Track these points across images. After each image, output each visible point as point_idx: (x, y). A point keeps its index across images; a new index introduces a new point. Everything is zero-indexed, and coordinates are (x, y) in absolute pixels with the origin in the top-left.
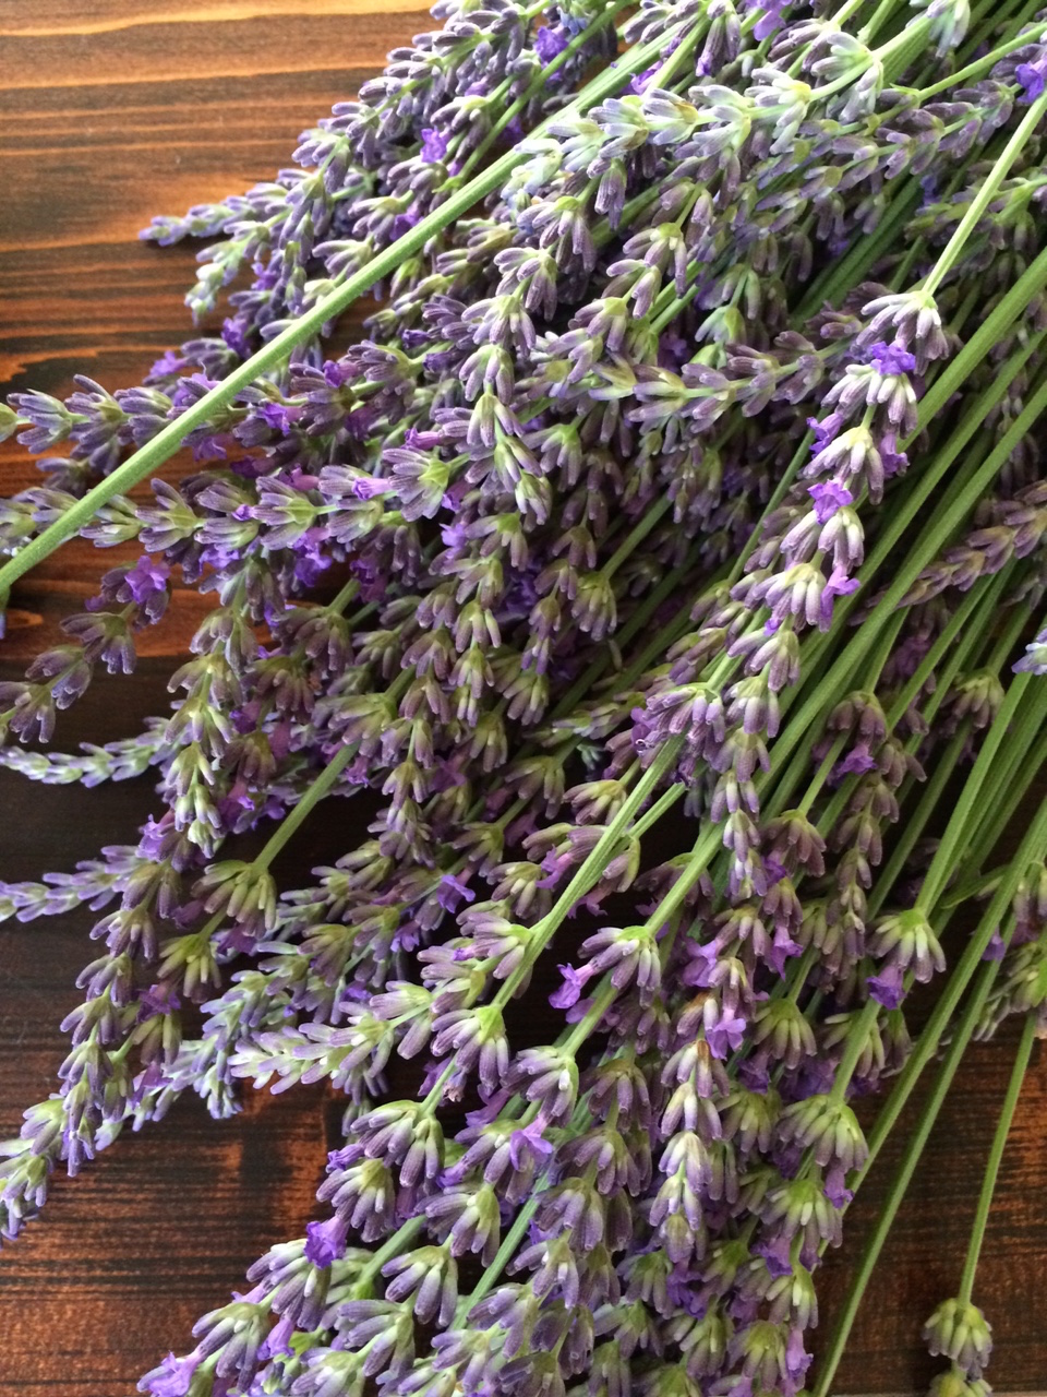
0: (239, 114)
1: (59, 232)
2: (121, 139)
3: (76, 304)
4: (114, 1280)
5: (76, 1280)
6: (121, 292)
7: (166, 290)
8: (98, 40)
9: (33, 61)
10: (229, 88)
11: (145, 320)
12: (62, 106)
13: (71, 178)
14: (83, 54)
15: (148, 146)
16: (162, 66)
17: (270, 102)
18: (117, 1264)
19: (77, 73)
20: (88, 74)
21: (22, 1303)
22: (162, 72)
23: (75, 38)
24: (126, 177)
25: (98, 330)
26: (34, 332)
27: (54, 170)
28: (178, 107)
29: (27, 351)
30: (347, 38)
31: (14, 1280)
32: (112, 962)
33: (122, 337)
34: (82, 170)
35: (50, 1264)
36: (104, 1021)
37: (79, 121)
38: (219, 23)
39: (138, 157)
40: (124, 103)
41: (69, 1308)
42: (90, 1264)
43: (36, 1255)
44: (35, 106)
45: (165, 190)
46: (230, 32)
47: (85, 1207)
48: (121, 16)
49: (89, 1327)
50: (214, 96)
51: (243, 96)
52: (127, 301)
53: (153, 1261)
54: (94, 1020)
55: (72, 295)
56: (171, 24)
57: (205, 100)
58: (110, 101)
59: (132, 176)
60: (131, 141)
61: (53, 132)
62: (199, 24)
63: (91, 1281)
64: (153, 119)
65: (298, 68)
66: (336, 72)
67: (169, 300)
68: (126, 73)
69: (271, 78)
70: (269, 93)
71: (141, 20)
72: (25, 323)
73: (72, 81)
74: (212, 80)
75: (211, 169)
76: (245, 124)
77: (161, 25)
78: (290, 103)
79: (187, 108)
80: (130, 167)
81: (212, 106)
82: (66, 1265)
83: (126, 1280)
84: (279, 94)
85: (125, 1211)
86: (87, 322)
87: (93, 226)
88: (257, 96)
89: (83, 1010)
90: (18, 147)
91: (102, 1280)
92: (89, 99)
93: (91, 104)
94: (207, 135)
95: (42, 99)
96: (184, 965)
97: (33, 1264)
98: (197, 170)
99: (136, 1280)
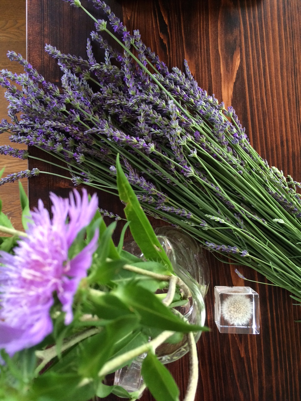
0: (205, 73)
1: (186, 47)
2: (201, 55)
3: (175, 51)
4: (42, 66)
5: (42, 62)
6: (177, 57)
7: (177, 64)
8: (218, 50)
9: (214, 41)
10: (209, 70)
11: (173, 61)
12: (206, 46)
13: (195, 48)
14: (215, 48)
15: (200, 59)
16: (213, 61)
17: (207, 77)
18: (44, 67)
19: (212, 48)
20: (212, 49)
21: (39, 55)
22: (212, 61)
23: (218, 47)
24: (195, 57)
25: (171, 55)
26: (171, 45)
27: (196, 46)
28: (206, 63)
29: (168, 44)
30: (218, 88)
31: (42, 54)
32: (77, 59)
33: (170, 58)
34: (196, 50)
35: (44, 58)
36: (69, 59)
37: (204, 49)
38: (220, 69)
39: (198, 58)
40: (207, 55)
41: (38, 61)
42: (44, 63)
43: (45, 56)
44: (206, 42)
45: (193, 63)
46: (219, 70)
47: (51, 62)
48: (221, 53)
49: (36, 64)
50: (208, 68)
51: (208, 73)
52: (176, 58)
53: (44, 71)
54: (70, 57)
55: (176, 50)
56: (220, 61)
57: (207, 67)
58: (207, 53)
59: (195, 58)
60: (201, 57)
61: (202, 45)
62: (220, 65)
63: (42, 63)
64: (204, 60)
65: (213, 81)
66: (212, 86)
67: (176, 64)
68: (212, 55)
69: (211, 77)
70: (208, 77)
71: (221, 57)
72: (172, 44)
73: (211, 47)
74: (211, 68)
75: (196, 69)
76: (204, 73)
77: (220, 60)
78: (207, 80)
79: (206, 65)
80: (197, 57)
81: (207, 68)
82: (44, 60)
83: (42, 68)
84: (208, 78)
85: (51, 67)
86: (172, 53)
87: (187, 52)
88: (208, 75)
89: (71, 56)
90: (200, 40)
91: (42, 65)
92: (208, 50)
93: (207, 50)
94: (202, 68)
95: (208, 43)
96: (76, 68)
97: (44, 56)
98: (196, 67)
99: (42, 69)
